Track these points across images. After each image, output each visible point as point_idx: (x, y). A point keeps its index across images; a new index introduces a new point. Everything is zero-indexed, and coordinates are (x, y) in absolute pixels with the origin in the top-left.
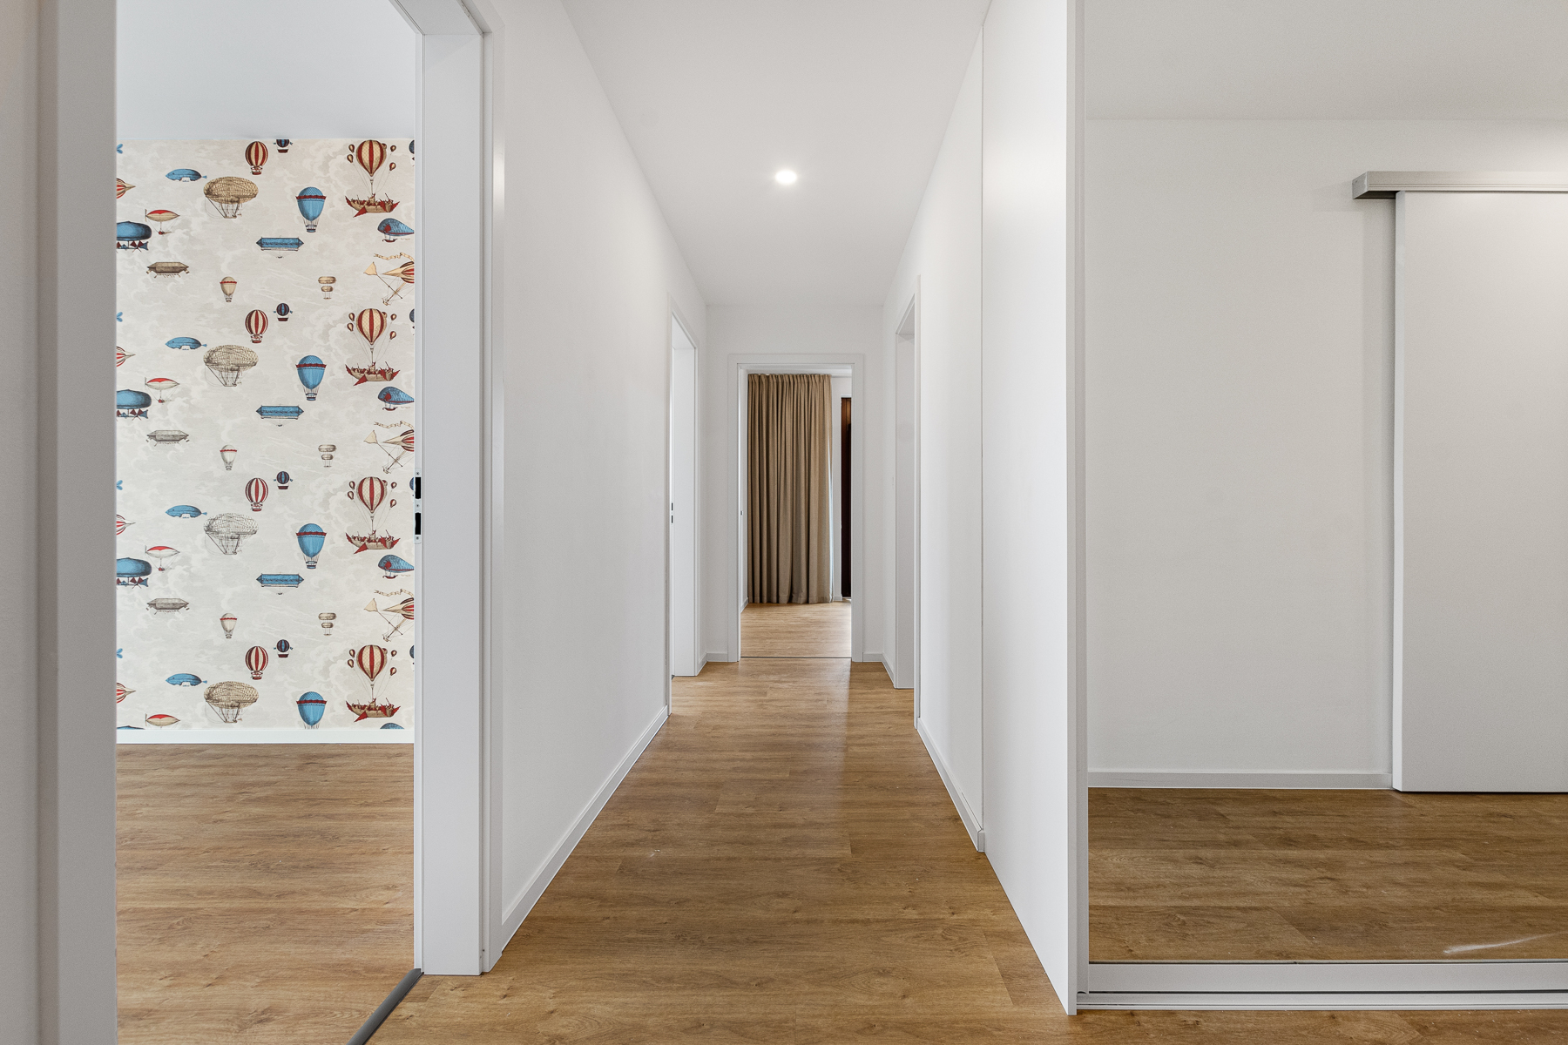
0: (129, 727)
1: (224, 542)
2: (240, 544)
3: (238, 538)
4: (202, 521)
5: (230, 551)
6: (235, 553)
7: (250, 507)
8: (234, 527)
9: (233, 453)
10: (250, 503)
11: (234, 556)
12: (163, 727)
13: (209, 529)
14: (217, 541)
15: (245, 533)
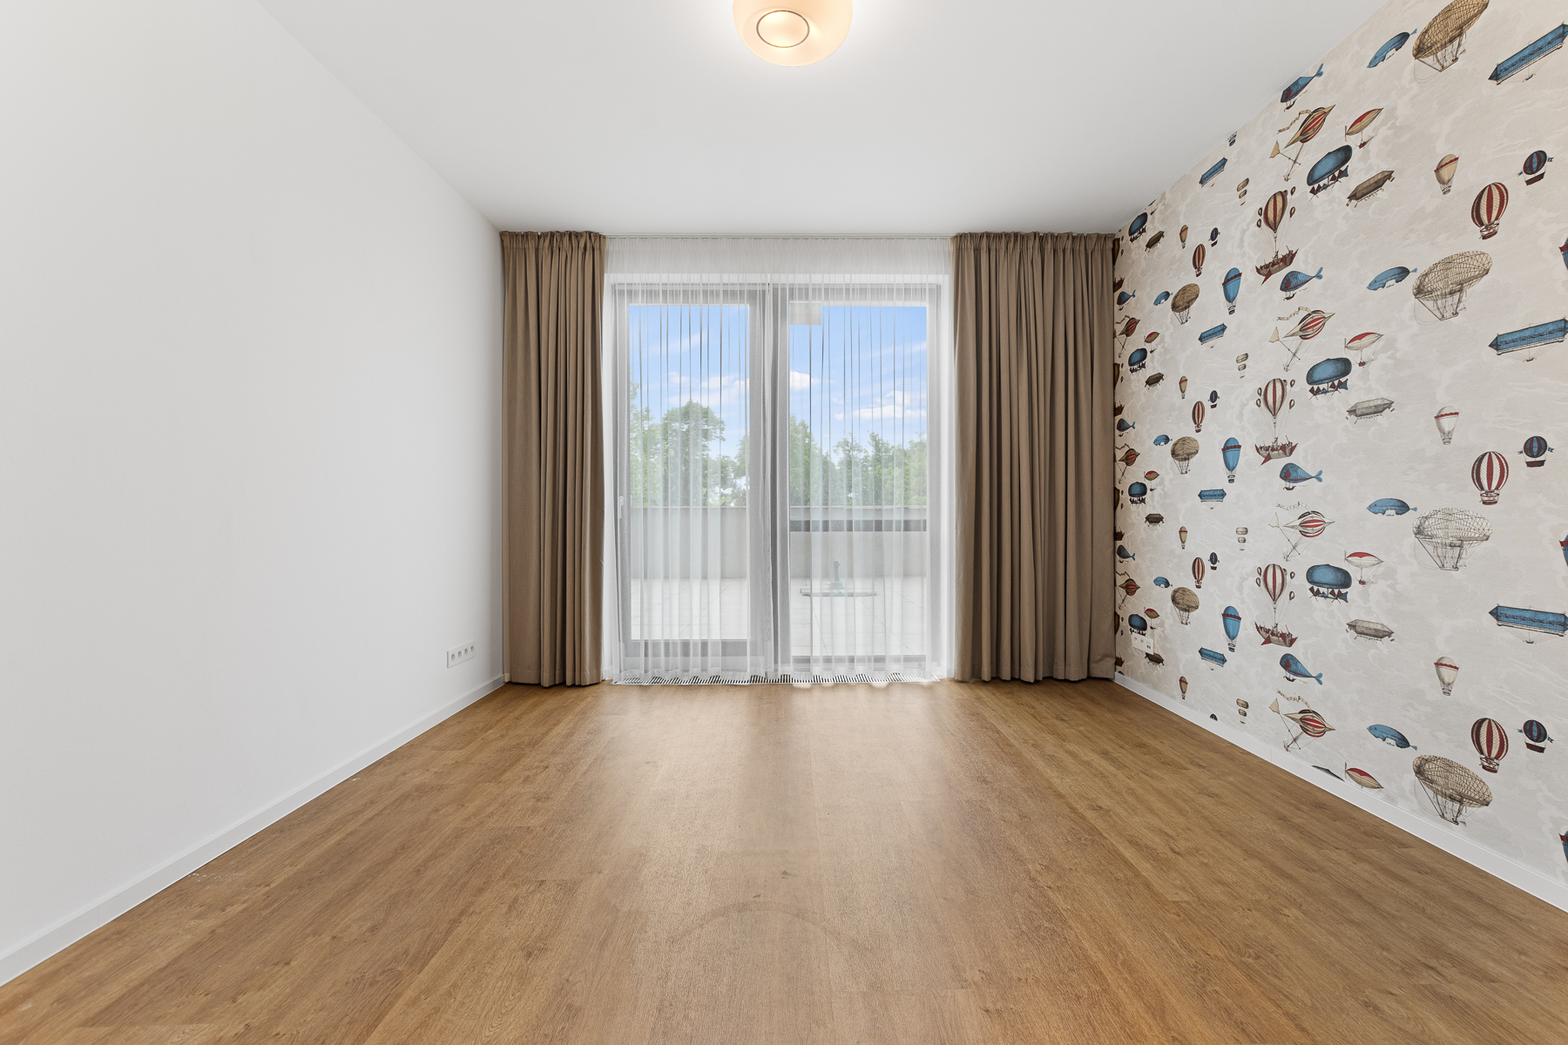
0: (1328, 771)
1: (1439, 550)
2: (1463, 556)
3: (1461, 546)
4: (1410, 520)
5: (1449, 564)
6: (1456, 568)
7: (1480, 498)
8: (1454, 530)
9: (1452, 419)
10: (1479, 492)
11: (1454, 573)
12: (1364, 788)
13: (1419, 532)
14: (1430, 548)
15: (1471, 539)
